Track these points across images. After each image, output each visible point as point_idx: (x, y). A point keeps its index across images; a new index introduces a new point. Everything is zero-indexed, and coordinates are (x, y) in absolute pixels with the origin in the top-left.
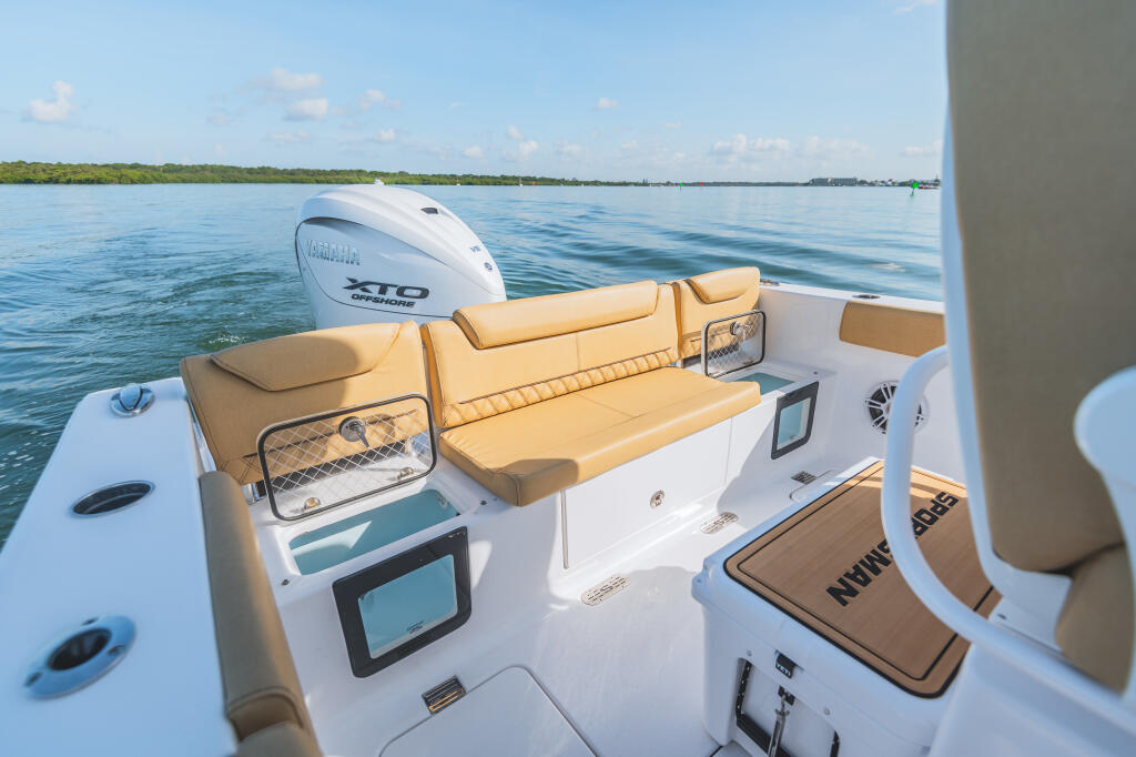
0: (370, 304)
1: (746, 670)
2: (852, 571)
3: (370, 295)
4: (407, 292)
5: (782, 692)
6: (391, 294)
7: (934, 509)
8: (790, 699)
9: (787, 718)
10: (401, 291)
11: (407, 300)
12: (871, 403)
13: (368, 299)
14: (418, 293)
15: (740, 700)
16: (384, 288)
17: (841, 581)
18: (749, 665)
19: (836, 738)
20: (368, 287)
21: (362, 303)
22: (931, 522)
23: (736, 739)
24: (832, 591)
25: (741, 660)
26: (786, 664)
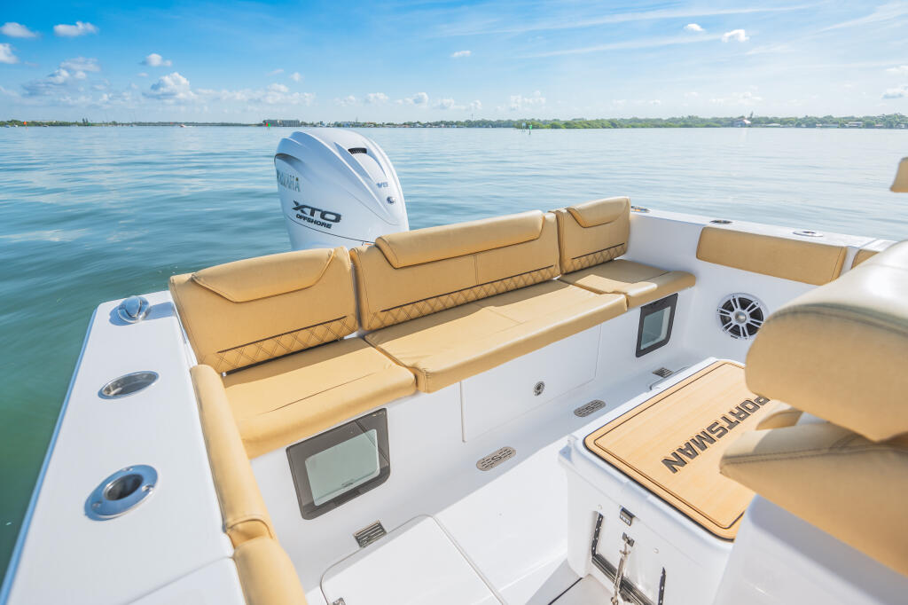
0: (305, 223)
1: (599, 521)
2: (684, 447)
3: (305, 215)
4: (328, 216)
5: (625, 537)
6: (317, 216)
7: (757, 400)
8: (630, 542)
9: (628, 556)
10: (323, 215)
11: (327, 222)
12: (722, 312)
13: (305, 218)
14: (333, 217)
15: (595, 544)
16: (313, 211)
17: (674, 454)
18: (601, 516)
19: (664, 572)
20: (305, 210)
21: (301, 221)
22: (753, 411)
23: (592, 573)
24: (667, 462)
25: (596, 513)
26: (628, 515)
